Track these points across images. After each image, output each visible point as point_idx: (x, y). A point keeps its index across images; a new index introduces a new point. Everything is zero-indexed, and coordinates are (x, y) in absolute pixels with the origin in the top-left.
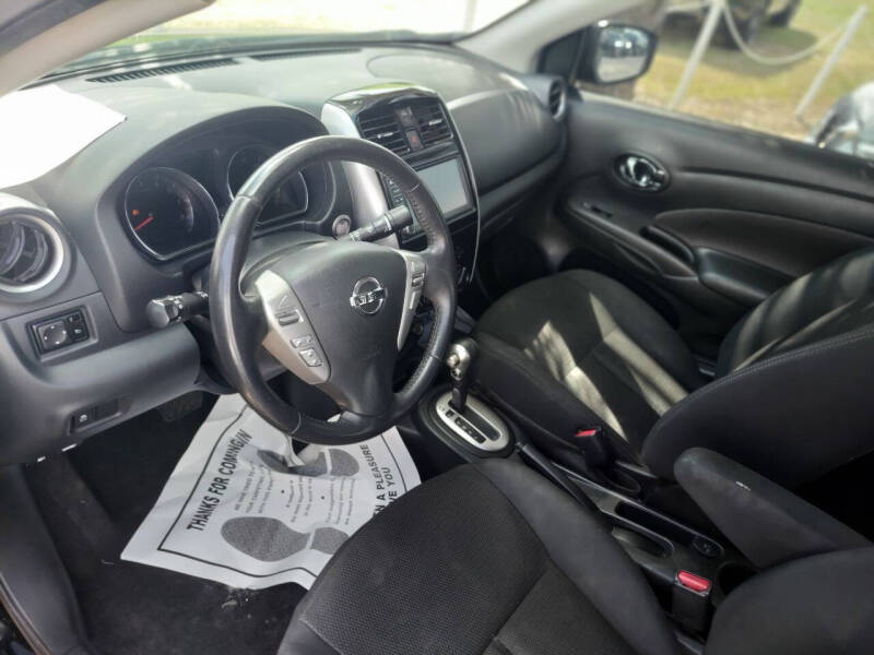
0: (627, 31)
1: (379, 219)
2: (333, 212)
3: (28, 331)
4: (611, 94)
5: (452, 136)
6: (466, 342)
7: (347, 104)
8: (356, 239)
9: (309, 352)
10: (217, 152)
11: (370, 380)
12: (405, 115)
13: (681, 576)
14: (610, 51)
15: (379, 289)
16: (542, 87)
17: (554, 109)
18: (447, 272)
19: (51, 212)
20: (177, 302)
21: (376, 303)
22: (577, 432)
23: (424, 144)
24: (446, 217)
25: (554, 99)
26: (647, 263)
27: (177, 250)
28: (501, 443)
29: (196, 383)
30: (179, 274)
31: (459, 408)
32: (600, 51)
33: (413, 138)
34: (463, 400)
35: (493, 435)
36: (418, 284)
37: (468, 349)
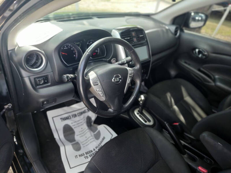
0: (200, 14)
1: (123, 60)
2: (112, 57)
3: (35, 80)
4: (194, 31)
5: (146, 40)
6: (144, 95)
7: (119, 30)
8: (116, 64)
9: (101, 93)
10: (84, 40)
11: (116, 101)
12: (133, 34)
13: (199, 168)
14: (194, 20)
15: (120, 77)
16: (173, 28)
17: (176, 34)
18: (139, 74)
19: (43, 52)
20: (69, 76)
21: (119, 81)
22: (173, 123)
23: (137, 41)
24: (141, 61)
25: (176, 31)
26: (200, 79)
27: (71, 64)
28: (151, 123)
29: (73, 97)
30: (72, 69)
31: (141, 113)
32: (191, 19)
33: (135, 40)
34: (142, 111)
35: (149, 121)
36: (131, 76)
37: (144, 97)
